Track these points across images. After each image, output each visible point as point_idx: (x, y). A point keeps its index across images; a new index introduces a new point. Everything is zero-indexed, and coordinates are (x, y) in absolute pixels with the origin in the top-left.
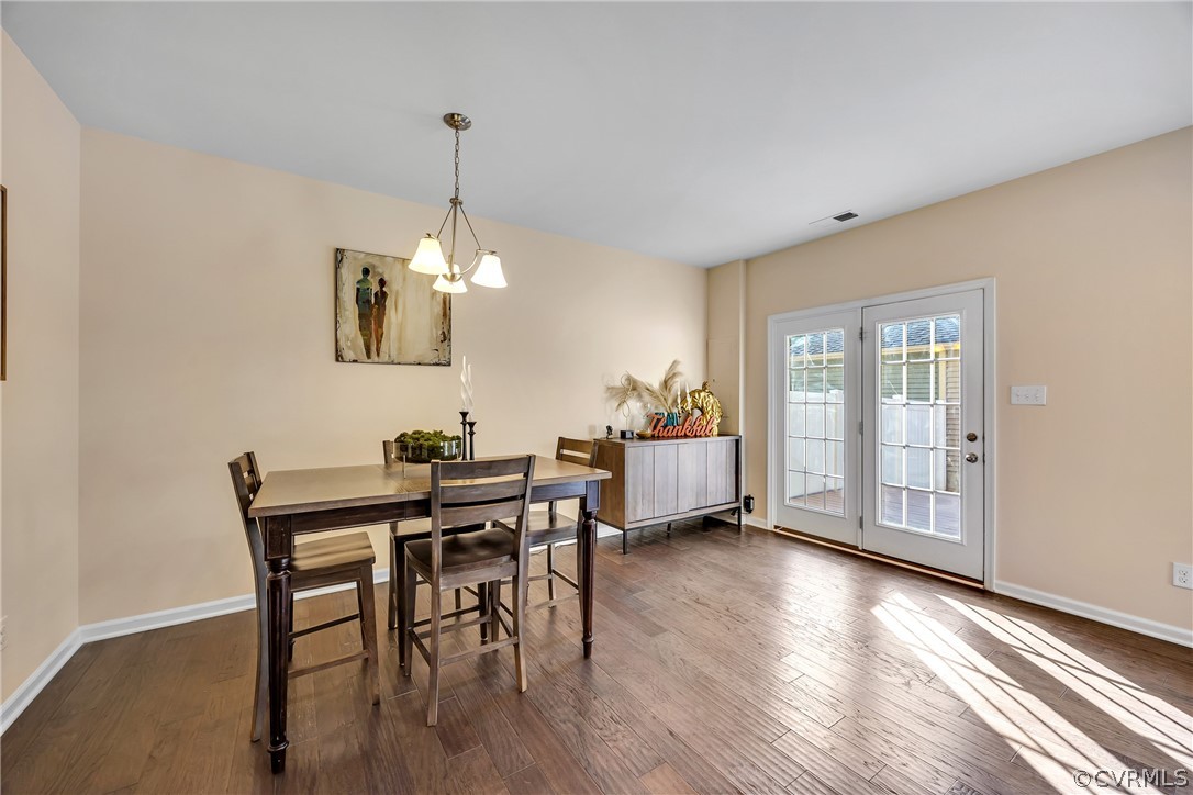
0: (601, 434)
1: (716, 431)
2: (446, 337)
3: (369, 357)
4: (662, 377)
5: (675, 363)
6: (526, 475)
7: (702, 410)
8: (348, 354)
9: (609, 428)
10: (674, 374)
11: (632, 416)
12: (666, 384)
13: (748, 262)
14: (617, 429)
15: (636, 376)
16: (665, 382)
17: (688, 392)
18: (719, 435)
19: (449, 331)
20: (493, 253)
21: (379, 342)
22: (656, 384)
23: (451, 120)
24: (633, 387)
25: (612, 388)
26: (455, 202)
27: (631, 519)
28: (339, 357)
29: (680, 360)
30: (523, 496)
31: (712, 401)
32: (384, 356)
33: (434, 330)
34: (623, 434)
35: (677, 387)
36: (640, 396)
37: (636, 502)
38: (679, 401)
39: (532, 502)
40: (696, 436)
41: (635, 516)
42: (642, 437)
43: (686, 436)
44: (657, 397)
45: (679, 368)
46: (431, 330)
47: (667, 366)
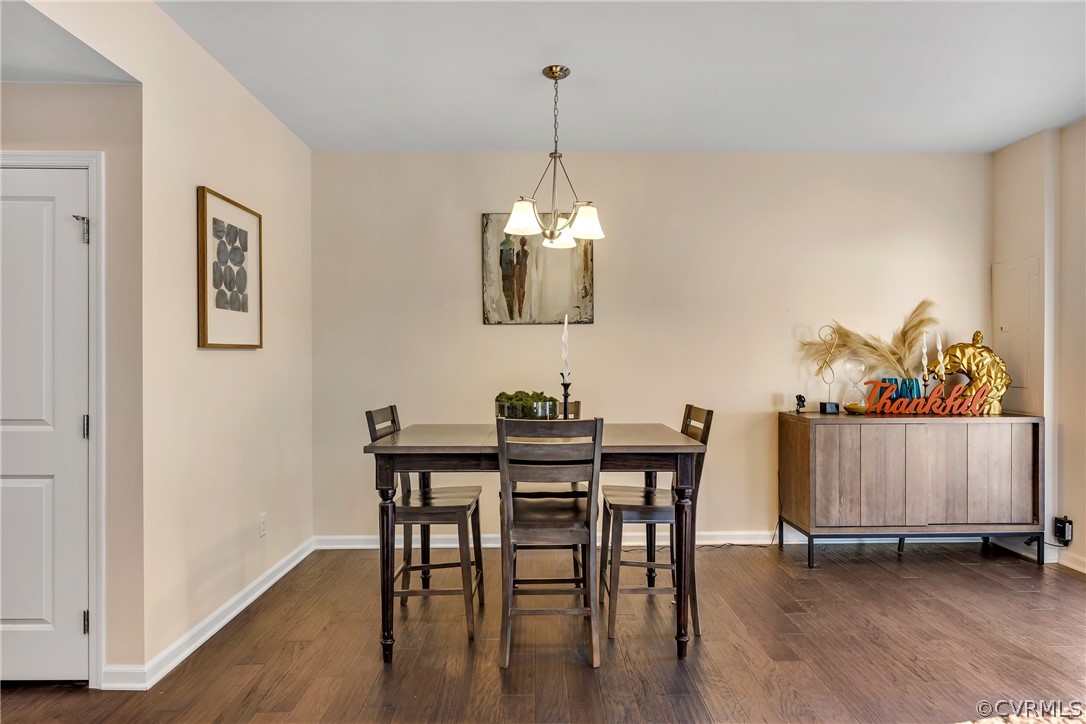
0: (790, 406)
1: (996, 407)
2: (588, 293)
3: (512, 318)
4: (899, 326)
5: (924, 305)
6: (594, 439)
7: (969, 374)
8: (494, 317)
9: (801, 399)
10: (921, 323)
11: (845, 381)
12: (905, 337)
14: (813, 398)
15: (848, 326)
16: (904, 334)
17: (940, 347)
19: (592, 285)
20: (588, 203)
21: (521, 302)
22: (886, 336)
23: (549, 72)
24: (844, 342)
25: (810, 344)
26: (554, 155)
27: (821, 521)
28: (486, 320)
29: (932, 297)
30: (591, 461)
31: (988, 360)
32: (526, 317)
33: (575, 285)
34: (823, 406)
35: (925, 339)
36: (854, 353)
37: (828, 499)
38: (925, 362)
39: (603, 468)
40: (951, 414)
41: (827, 518)
42: (852, 412)
43: (932, 414)
44: (887, 360)
45: (932, 313)
46: (572, 285)
47: (909, 310)
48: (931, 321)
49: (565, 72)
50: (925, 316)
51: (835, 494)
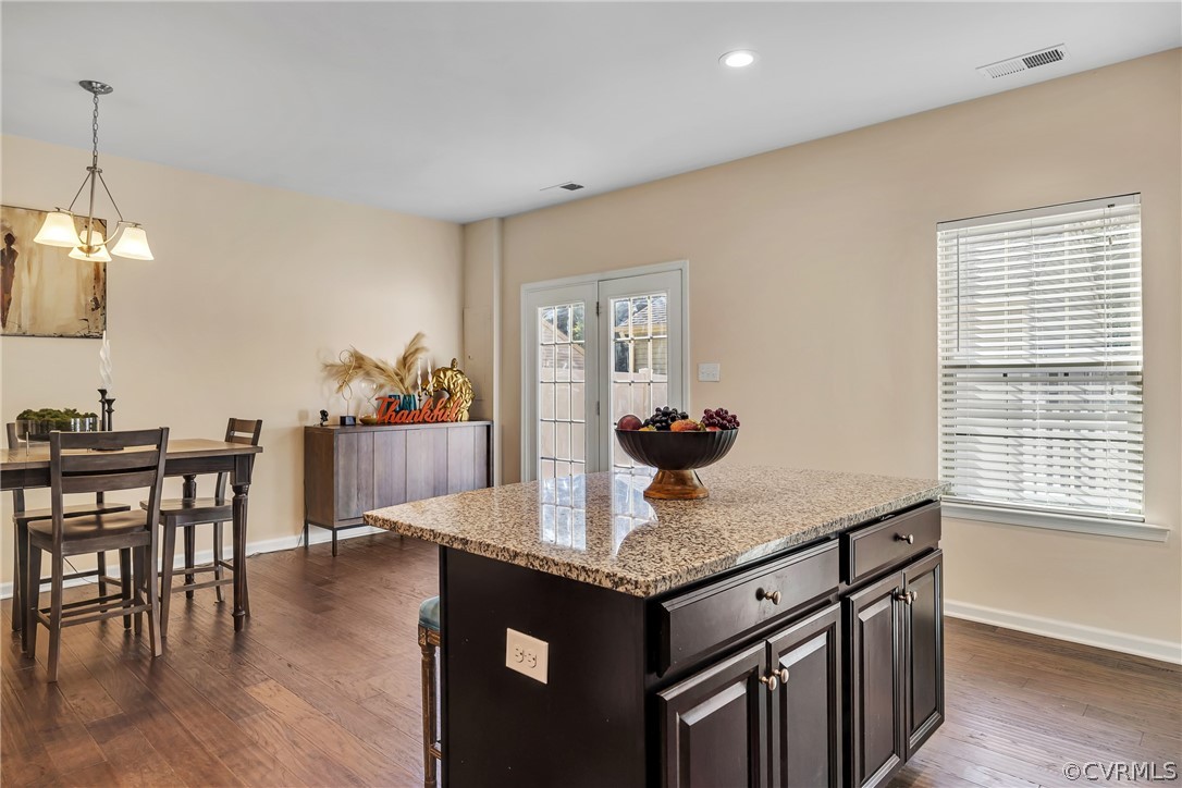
0: (314, 420)
1: (466, 415)
2: (99, 305)
4: (401, 352)
5: (418, 336)
6: (159, 447)
7: (449, 391)
9: (324, 414)
10: (417, 350)
11: (360, 397)
12: (405, 362)
13: (503, 220)
14: (335, 413)
15: (363, 351)
16: (405, 358)
17: (430, 370)
18: (470, 420)
19: (104, 297)
20: (136, 225)
21: (5, 309)
22: (392, 362)
23: (87, 85)
24: (359, 364)
25: (332, 366)
26: (93, 170)
27: (343, 515)
29: (425, 331)
30: (156, 468)
31: (460, 381)
32: (13, 328)
33: (82, 297)
34: (343, 419)
35: (420, 363)
36: (368, 374)
37: (349, 497)
38: (419, 382)
40: (437, 422)
41: (348, 512)
42: (366, 423)
43: (425, 422)
44: (393, 380)
45: (424, 343)
46: (78, 296)
47: (408, 339)
48: (423, 349)
49: (106, 89)
50: (418, 346)
51: (354, 491)
